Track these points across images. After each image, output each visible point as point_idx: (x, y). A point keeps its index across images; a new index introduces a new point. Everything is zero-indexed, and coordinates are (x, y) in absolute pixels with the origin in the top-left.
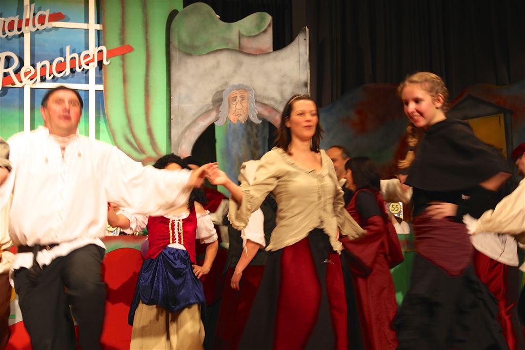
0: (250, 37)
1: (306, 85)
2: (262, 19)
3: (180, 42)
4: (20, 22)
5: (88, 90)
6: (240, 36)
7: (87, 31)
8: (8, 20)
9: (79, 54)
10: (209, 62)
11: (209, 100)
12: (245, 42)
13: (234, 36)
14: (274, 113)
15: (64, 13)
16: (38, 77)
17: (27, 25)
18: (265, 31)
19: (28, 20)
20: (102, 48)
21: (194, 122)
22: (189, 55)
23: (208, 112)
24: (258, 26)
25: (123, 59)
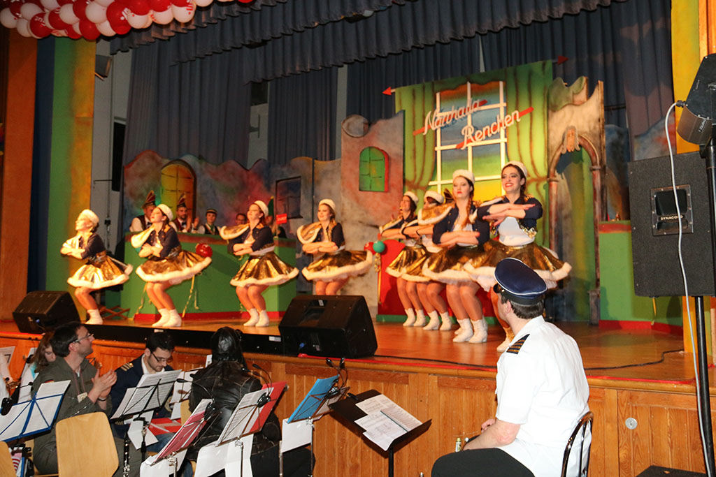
0: (578, 93)
1: (599, 120)
2: (582, 80)
3: (551, 104)
4: (465, 110)
5: (499, 143)
6: (574, 94)
7: (499, 108)
8: (459, 112)
10: (561, 114)
12: (575, 97)
13: (571, 95)
14: (585, 142)
15: (487, 101)
17: (468, 110)
18: (584, 88)
19: (468, 108)
21: (555, 153)
23: (560, 147)
24: (580, 86)
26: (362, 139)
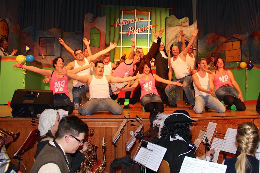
0: (184, 23)
2: (187, 19)
3: (168, 24)
4: (134, 20)
5: (148, 35)
6: (181, 22)
7: (148, 22)
8: (132, 20)
9: (146, 27)
10: (174, 28)
11: (174, 37)
12: (182, 24)
14: (189, 40)
15: (143, 18)
16: (138, 32)
17: (136, 21)
18: (187, 21)
20: (151, 25)
21: (171, 41)
22: (170, 27)
23: (174, 39)
24: (185, 20)
25: (156, 28)
26: (92, 23)
